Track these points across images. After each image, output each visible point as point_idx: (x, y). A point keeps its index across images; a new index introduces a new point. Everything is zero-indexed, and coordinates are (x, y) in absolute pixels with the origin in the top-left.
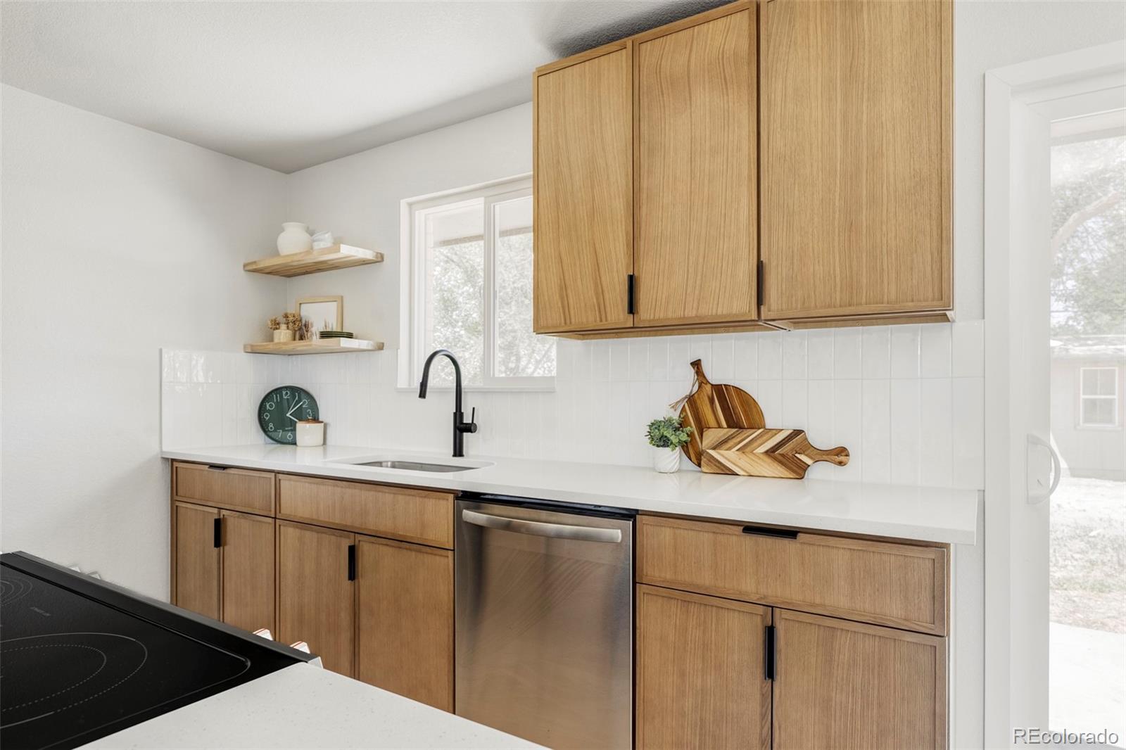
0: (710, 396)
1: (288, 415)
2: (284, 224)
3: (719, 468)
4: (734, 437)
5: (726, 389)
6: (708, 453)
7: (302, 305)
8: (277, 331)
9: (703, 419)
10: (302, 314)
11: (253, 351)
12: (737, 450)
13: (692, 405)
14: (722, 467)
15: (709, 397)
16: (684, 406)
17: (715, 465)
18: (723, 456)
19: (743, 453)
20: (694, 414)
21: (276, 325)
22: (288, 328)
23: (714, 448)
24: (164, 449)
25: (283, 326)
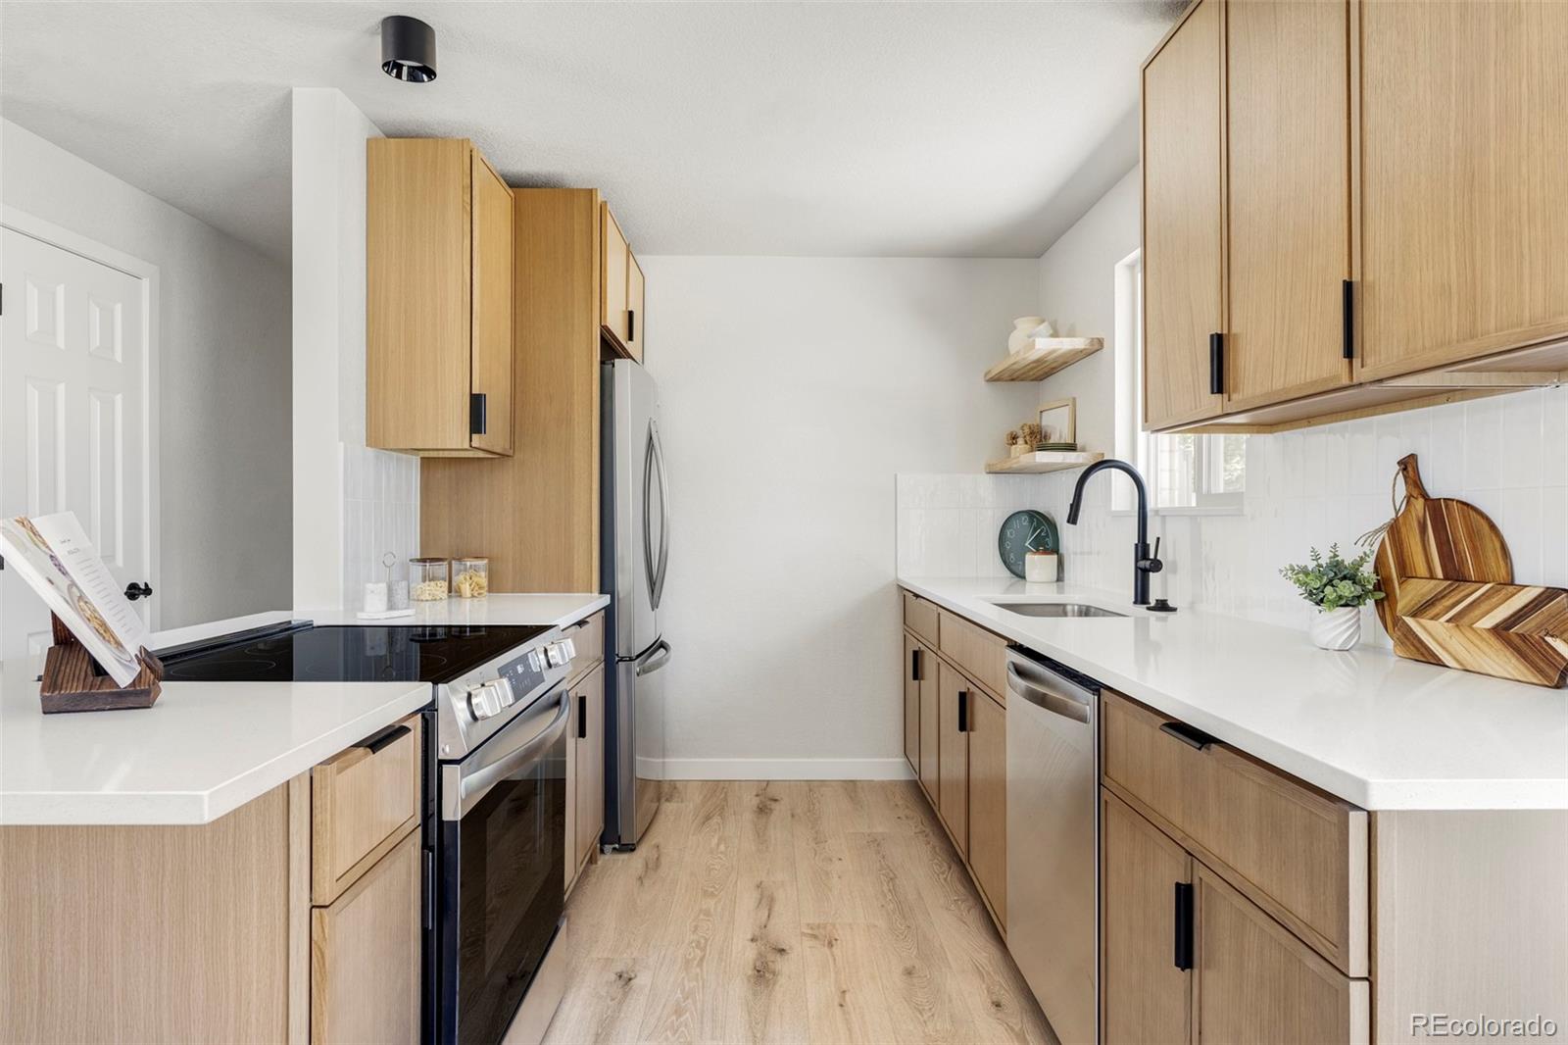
0: (1422, 520)
1: (1027, 544)
2: (1015, 322)
3: (1418, 650)
4: (1443, 597)
5: (1447, 507)
6: (1404, 621)
7: (1044, 414)
8: (1014, 446)
9: (1408, 562)
10: (1043, 424)
11: (993, 472)
12: (1447, 621)
13: (1393, 535)
14: (1423, 650)
15: (1419, 522)
16: (1384, 539)
17: (1414, 646)
18: (1424, 628)
19: (1457, 626)
20: (1397, 553)
21: (1014, 439)
22: (1026, 443)
23: (1414, 615)
24: (900, 576)
25: (1020, 441)
